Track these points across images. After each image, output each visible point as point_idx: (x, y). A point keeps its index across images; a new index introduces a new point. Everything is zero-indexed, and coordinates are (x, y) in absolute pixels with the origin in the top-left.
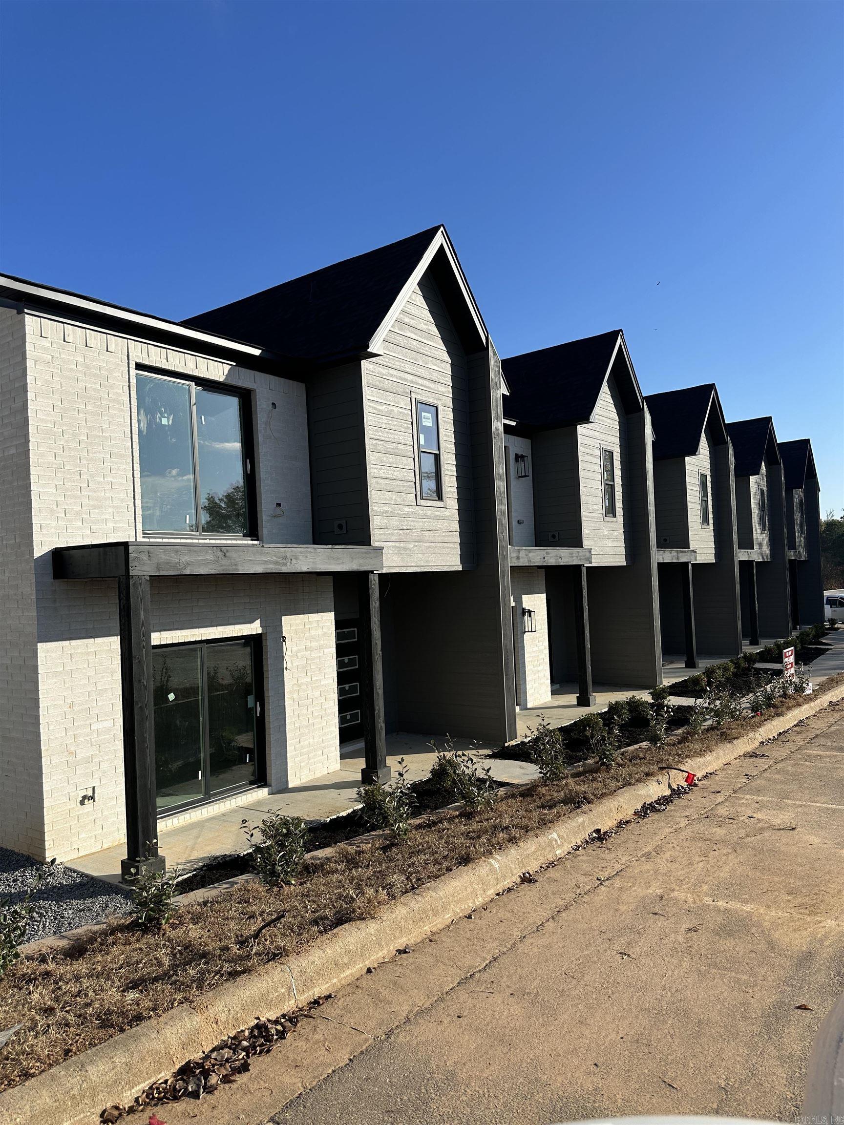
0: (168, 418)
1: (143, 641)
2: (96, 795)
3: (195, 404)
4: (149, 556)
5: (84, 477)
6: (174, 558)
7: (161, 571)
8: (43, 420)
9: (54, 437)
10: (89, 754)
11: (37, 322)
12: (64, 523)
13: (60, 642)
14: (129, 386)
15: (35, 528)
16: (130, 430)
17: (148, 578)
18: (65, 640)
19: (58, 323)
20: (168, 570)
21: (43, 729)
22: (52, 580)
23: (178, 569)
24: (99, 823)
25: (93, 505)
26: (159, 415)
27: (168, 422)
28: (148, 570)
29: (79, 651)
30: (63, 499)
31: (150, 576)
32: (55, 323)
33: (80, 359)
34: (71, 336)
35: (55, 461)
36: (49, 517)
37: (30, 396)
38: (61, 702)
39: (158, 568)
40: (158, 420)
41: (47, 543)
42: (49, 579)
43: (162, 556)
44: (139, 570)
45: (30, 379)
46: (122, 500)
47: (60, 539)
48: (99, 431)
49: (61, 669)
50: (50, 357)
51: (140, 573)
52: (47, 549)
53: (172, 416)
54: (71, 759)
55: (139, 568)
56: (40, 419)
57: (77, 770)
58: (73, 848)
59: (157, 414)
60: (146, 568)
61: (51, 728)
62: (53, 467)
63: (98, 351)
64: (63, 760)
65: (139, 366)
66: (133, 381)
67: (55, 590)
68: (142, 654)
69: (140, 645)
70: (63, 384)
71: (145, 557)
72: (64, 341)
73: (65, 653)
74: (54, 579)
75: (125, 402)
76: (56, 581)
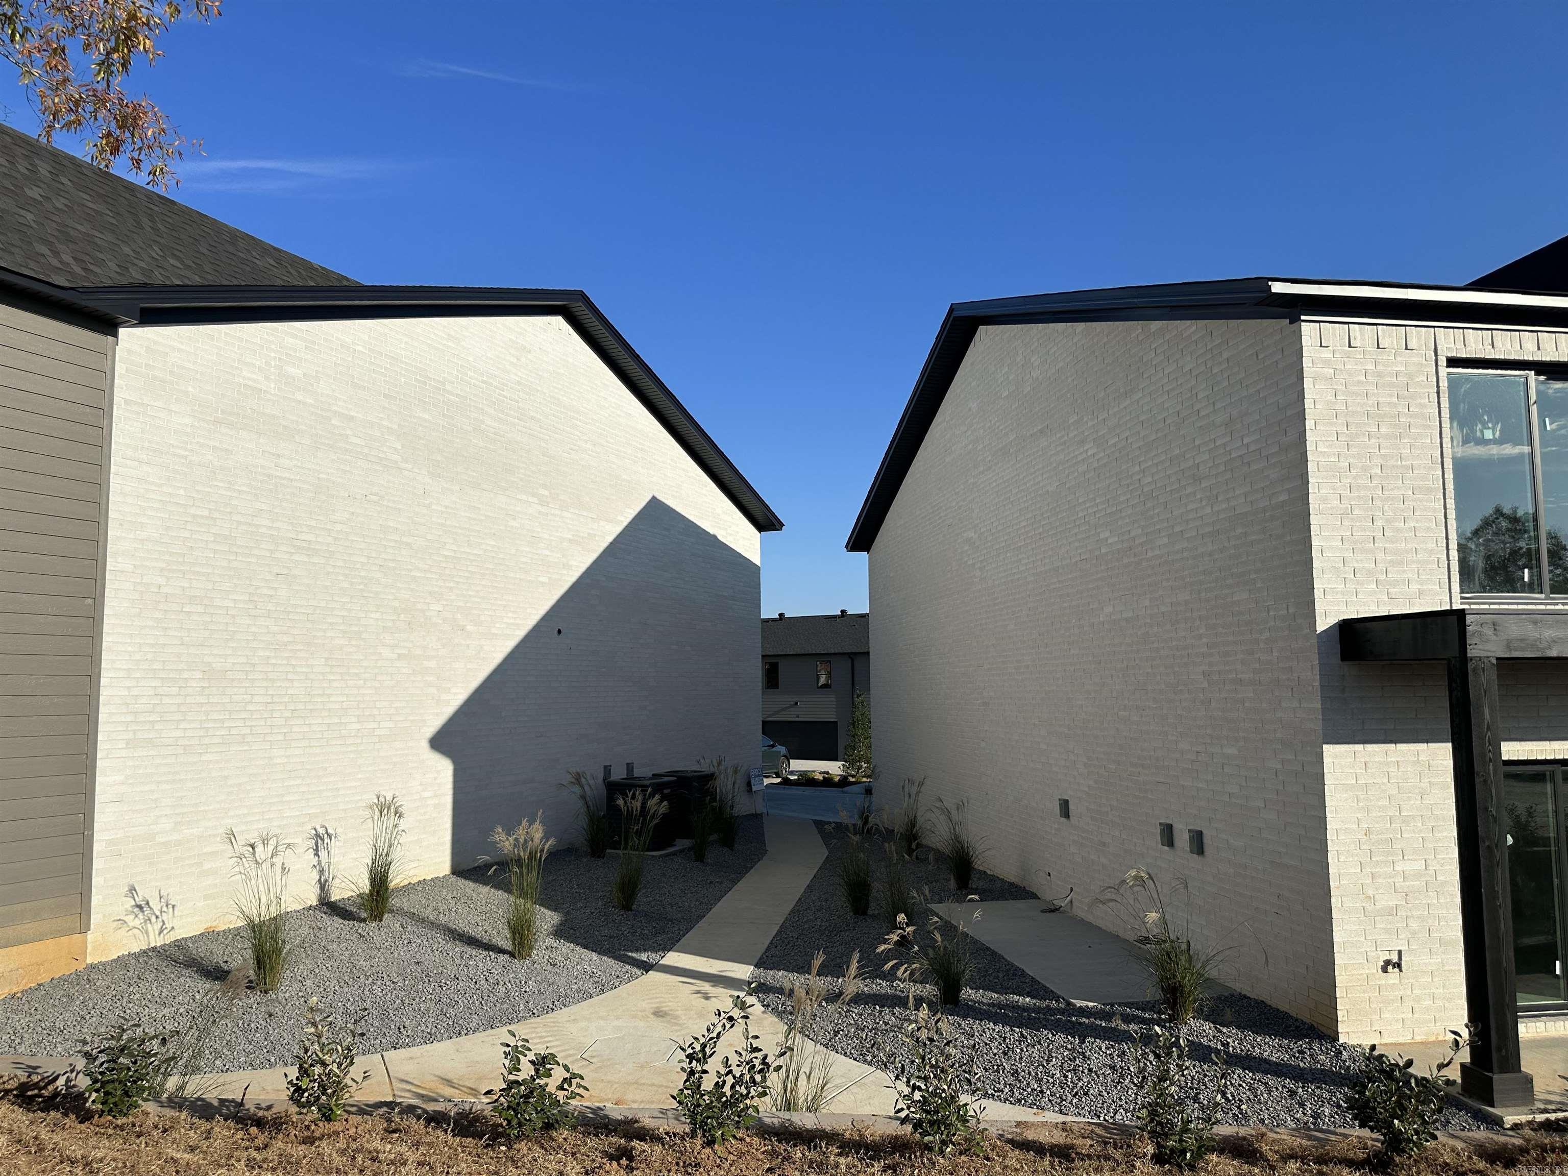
0: (1494, 429)
1: (1490, 751)
2: (1403, 963)
3: (1535, 402)
4: (1495, 629)
5: (1379, 523)
6: (1531, 632)
7: (1513, 652)
8: (1323, 454)
9: (1338, 474)
10: (1392, 903)
11: (1315, 329)
12: (1354, 586)
13: (1351, 746)
14: (1438, 393)
15: (1318, 594)
16: (1439, 452)
17: (1494, 661)
18: (1358, 743)
19: (1341, 325)
20: (1523, 649)
21: (1332, 859)
22: (1340, 662)
23: (1538, 650)
24: (1408, 1004)
25: (1391, 561)
26: (1479, 426)
27: (1494, 434)
28: (1494, 649)
29: (1377, 760)
30: (1352, 555)
31: (1498, 659)
32: (1337, 325)
33: (1370, 367)
34: (1358, 338)
35: (1341, 506)
36: (1334, 579)
37: (1309, 424)
38: (1355, 826)
39: (1509, 647)
40: (1478, 434)
41: (1333, 613)
42: (1336, 659)
43: (1514, 630)
44: (1480, 650)
45: (1308, 403)
46: (1431, 552)
47: (1349, 608)
48: (1397, 460)
49: (1354, 782)
50: (1332, 371)
51: (1483, 654)
52: (1332, 621)
53: (1500, 424)
54: (1369, 907)
55: (1480, 647)
56: (1321, 452)
57: (1377, 922)
58: (1373, 1029)
59: (1476, 426)
60: (1489, 647)
61: (1342, 859)
62: (1338, 513)
63: (1394, 351)
64: (1358, 905)
65: (1453, 362)
66: (1444, 384)
67: (1343, 676)
68: (1489, 770)
69: (1485, 757)
70: (1349, 403)
71: (1488, 631)
72: (1350, 346)
73: (1357, 760)
74: (1343, 659)
75: (1431, 415)
76: (1347, 663)
